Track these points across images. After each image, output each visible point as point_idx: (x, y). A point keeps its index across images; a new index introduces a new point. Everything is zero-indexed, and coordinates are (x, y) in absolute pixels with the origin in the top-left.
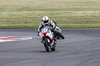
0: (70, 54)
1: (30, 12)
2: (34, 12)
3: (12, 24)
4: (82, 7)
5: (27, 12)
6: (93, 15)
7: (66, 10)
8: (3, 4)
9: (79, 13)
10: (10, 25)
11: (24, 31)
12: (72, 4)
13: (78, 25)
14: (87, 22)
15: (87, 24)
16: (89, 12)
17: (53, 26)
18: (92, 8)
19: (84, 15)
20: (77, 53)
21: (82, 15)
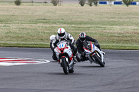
0: (103, 85)
1: (48, 25)
2: (54, 25)
3: (22, 41)
4: (121, 20)
5: (44, 25)
6: (136, 31)
7: (98, 23)
8: (11, 14)
9: (117, 29)
10: (21, 42)
11: (38, 51)
12: (106, 15)
13: (114, 44)
14: (127, 41)
15: (127, 43)
16: (129, 27)
17: (71, 40)
18: (134, 22)
19: (122, 32)
20: (112, 84)
21: (120, 31)
